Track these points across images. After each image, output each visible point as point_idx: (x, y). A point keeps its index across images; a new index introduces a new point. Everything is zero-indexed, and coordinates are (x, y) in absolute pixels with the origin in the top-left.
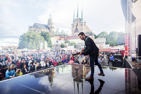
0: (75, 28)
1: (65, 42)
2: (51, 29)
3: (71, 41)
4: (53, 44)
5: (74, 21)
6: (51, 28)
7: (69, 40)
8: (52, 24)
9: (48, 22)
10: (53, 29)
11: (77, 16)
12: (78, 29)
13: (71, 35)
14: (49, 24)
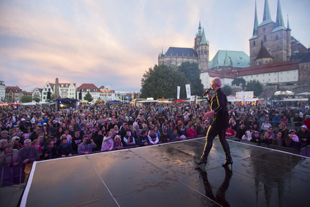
0: (258, 48)
1: (233, 83)
2: (201, 56)
3: (248, 79)
4: (205, 88)
5: (255, 32)
6: (202, 54)
7: (244, 78)
8: (202, 45)
9: (195, 43)
10: (205, 55)
11: (264, 19)
12: (268, 49)
13: (249, 66)
14: (196, 46)
